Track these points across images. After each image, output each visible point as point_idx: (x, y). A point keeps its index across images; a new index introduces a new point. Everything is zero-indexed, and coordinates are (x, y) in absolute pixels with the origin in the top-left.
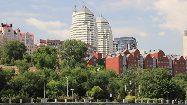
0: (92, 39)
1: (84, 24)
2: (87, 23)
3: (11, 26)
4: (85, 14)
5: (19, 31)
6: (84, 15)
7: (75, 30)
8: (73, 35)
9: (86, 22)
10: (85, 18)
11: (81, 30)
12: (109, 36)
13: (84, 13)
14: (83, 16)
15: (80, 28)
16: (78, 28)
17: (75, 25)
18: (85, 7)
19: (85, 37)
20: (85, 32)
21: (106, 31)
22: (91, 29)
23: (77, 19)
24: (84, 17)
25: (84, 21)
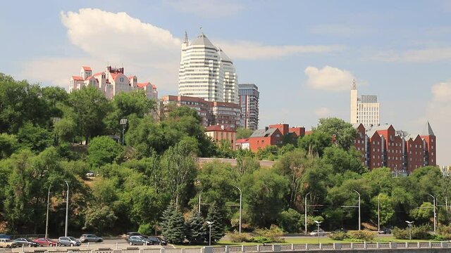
0: (216, 91)
1: (203, 64)
2: (208, 63)
3: (122, 71)
4: (205, 48)
5: (135, 80)
6: (204, 50)
7: (188, 74)
8: (184, 83)
9: (207, 61)
10: (206, 55)
11: (198, 74)
12: (233, 84)
13: (204, 46)
14: (202, 52)
15: (197, 71)
16: (193, 70)
17: (189, 65)
18: (204, 36)
19: (205, 86)
20: (206, 78)
21: (229, 75)
22: (215, 74)
23: (192, 55)
24: (204, 53)
25: (203, 61)
